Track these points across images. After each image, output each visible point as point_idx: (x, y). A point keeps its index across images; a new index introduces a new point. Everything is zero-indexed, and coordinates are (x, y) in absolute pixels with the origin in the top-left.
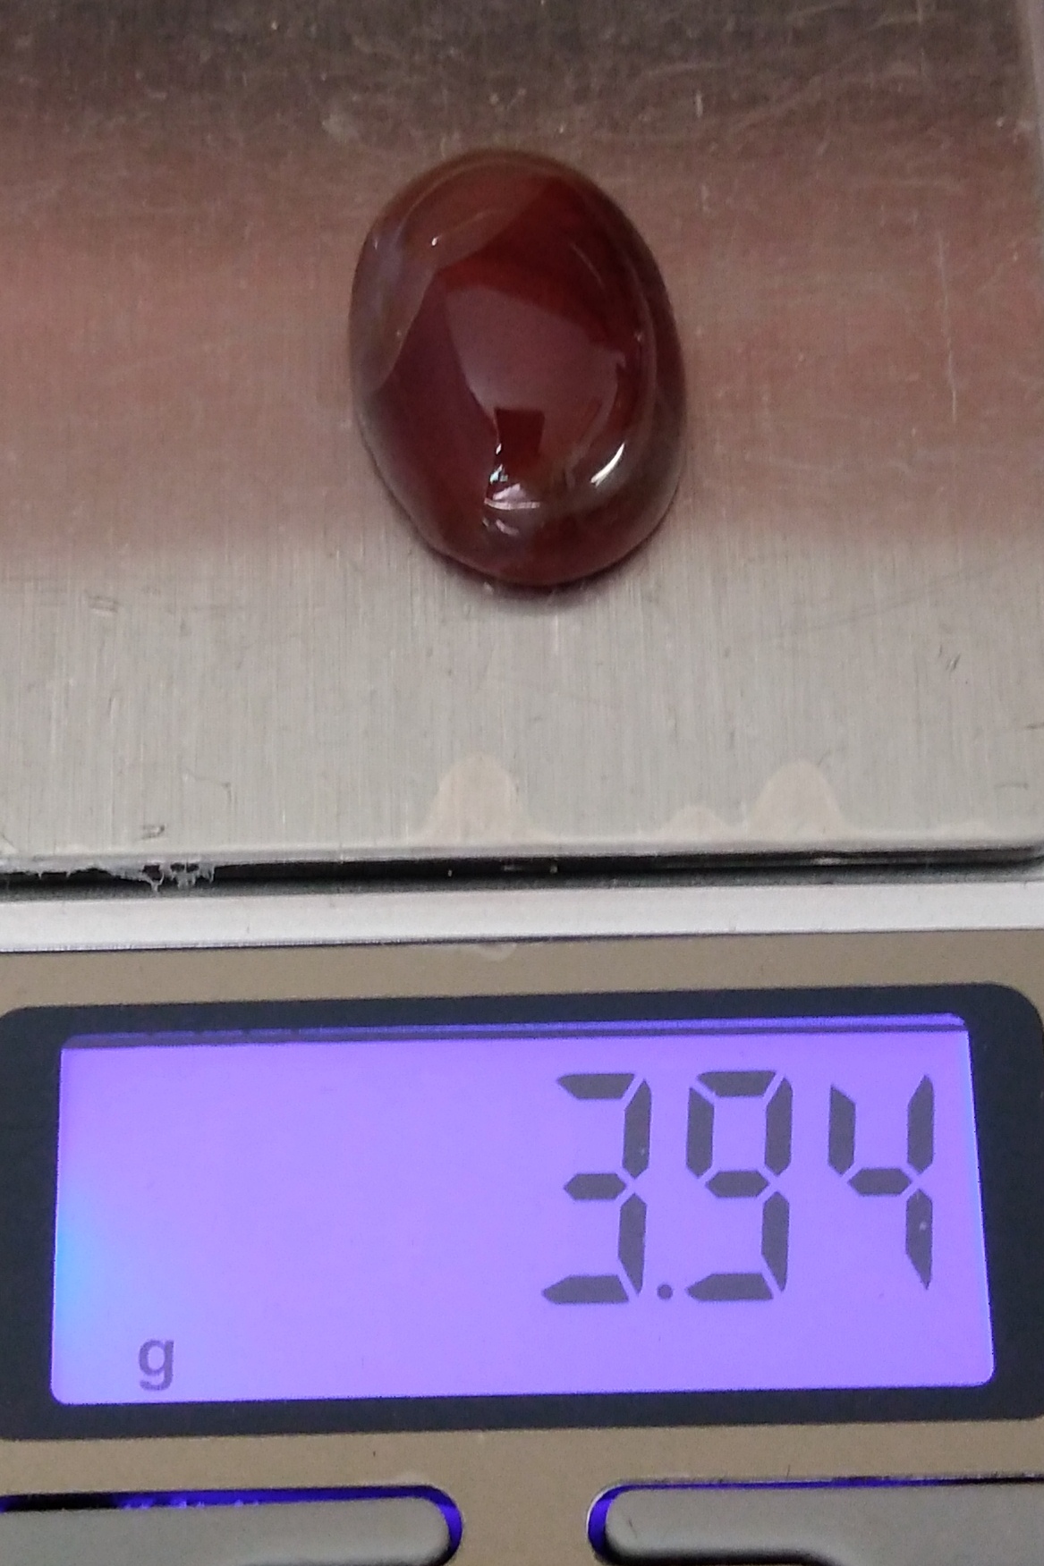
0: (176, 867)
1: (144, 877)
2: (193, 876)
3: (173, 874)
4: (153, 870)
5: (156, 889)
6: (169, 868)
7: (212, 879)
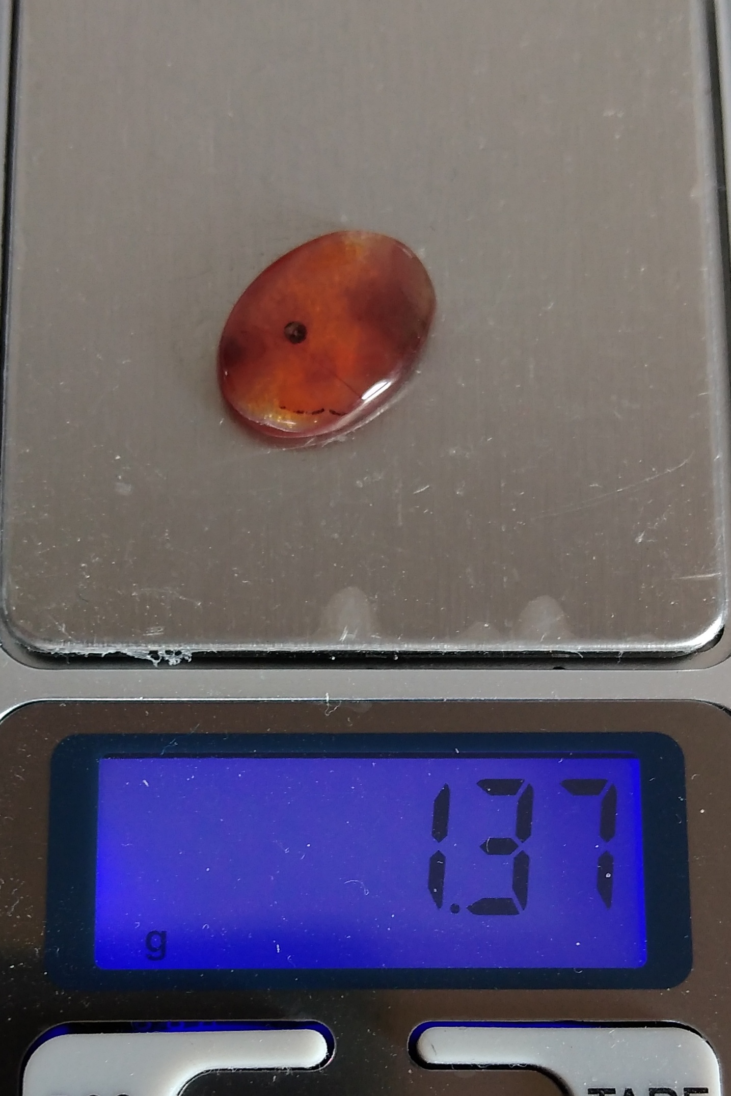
0: (168, 652)
1: (149, 657)
2: (179, 659)
3: (167, 657)
4: (154, 655)
5: (156, 665)
6: (164, 653)
7: (190, 660)
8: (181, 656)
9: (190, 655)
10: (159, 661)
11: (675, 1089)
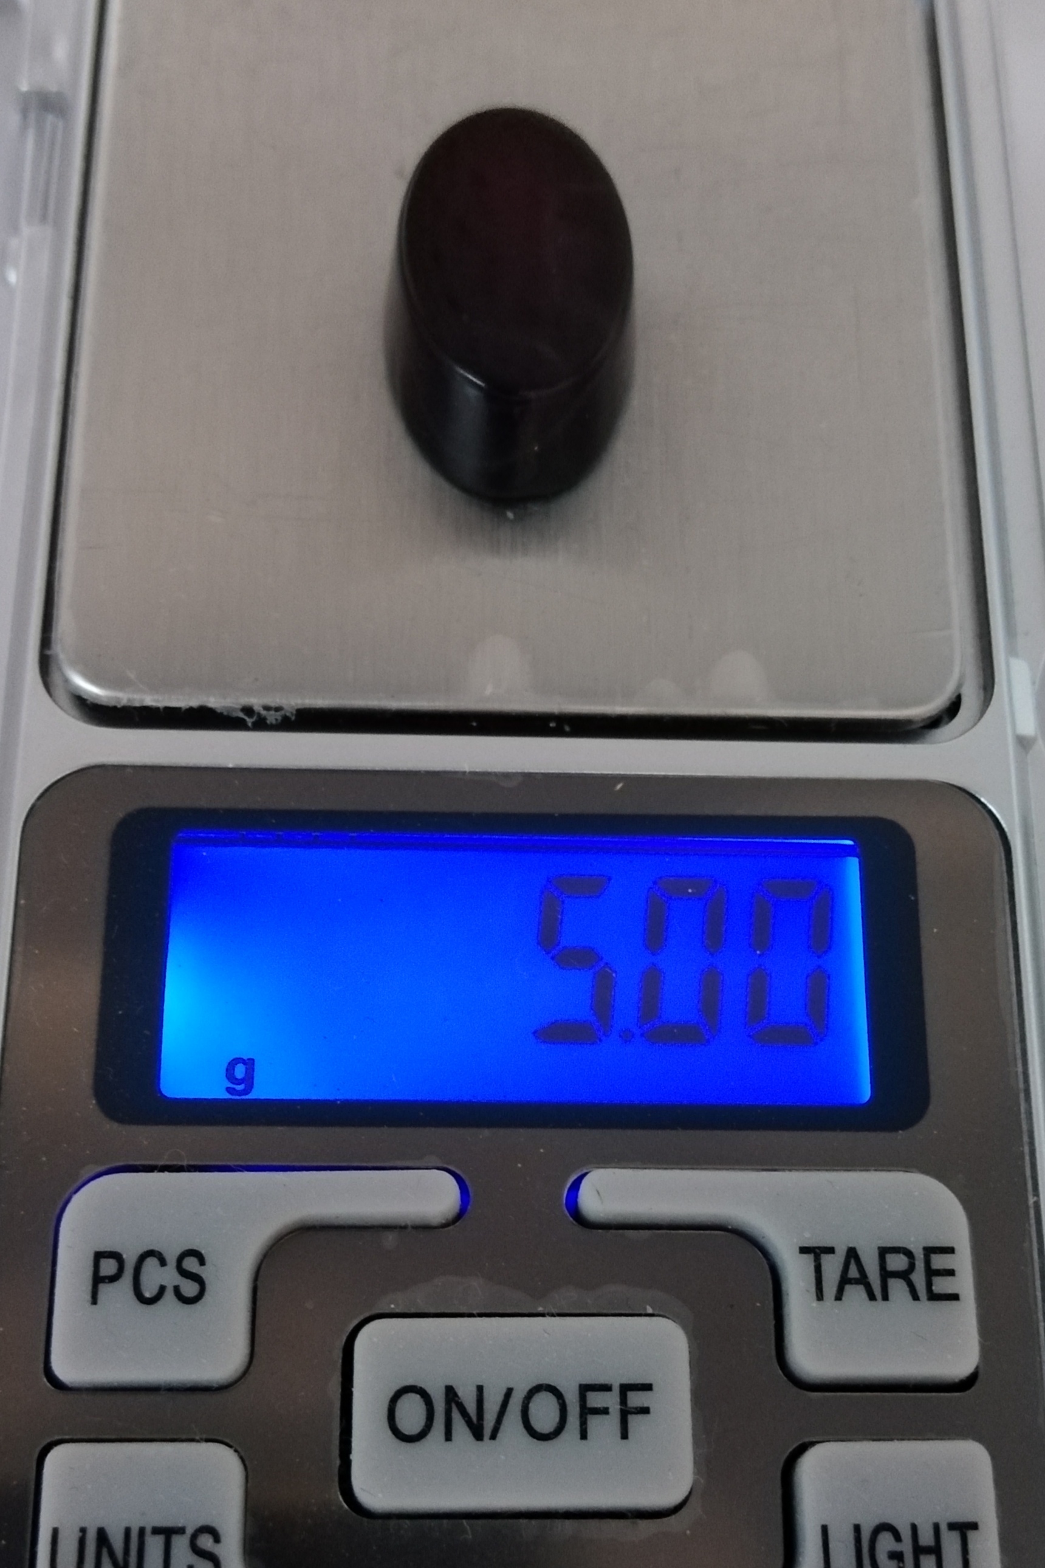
0: (267, 708)
1: (241, 715)
2: (278, 715)
3: (264, 713)
4: (248, 710)
5: (250, 724)
6: (261, 709)
7: (293, 718)
8: (282, 713)
9: (294, 712)
10: (255, 718)
11: (911, 1247)
